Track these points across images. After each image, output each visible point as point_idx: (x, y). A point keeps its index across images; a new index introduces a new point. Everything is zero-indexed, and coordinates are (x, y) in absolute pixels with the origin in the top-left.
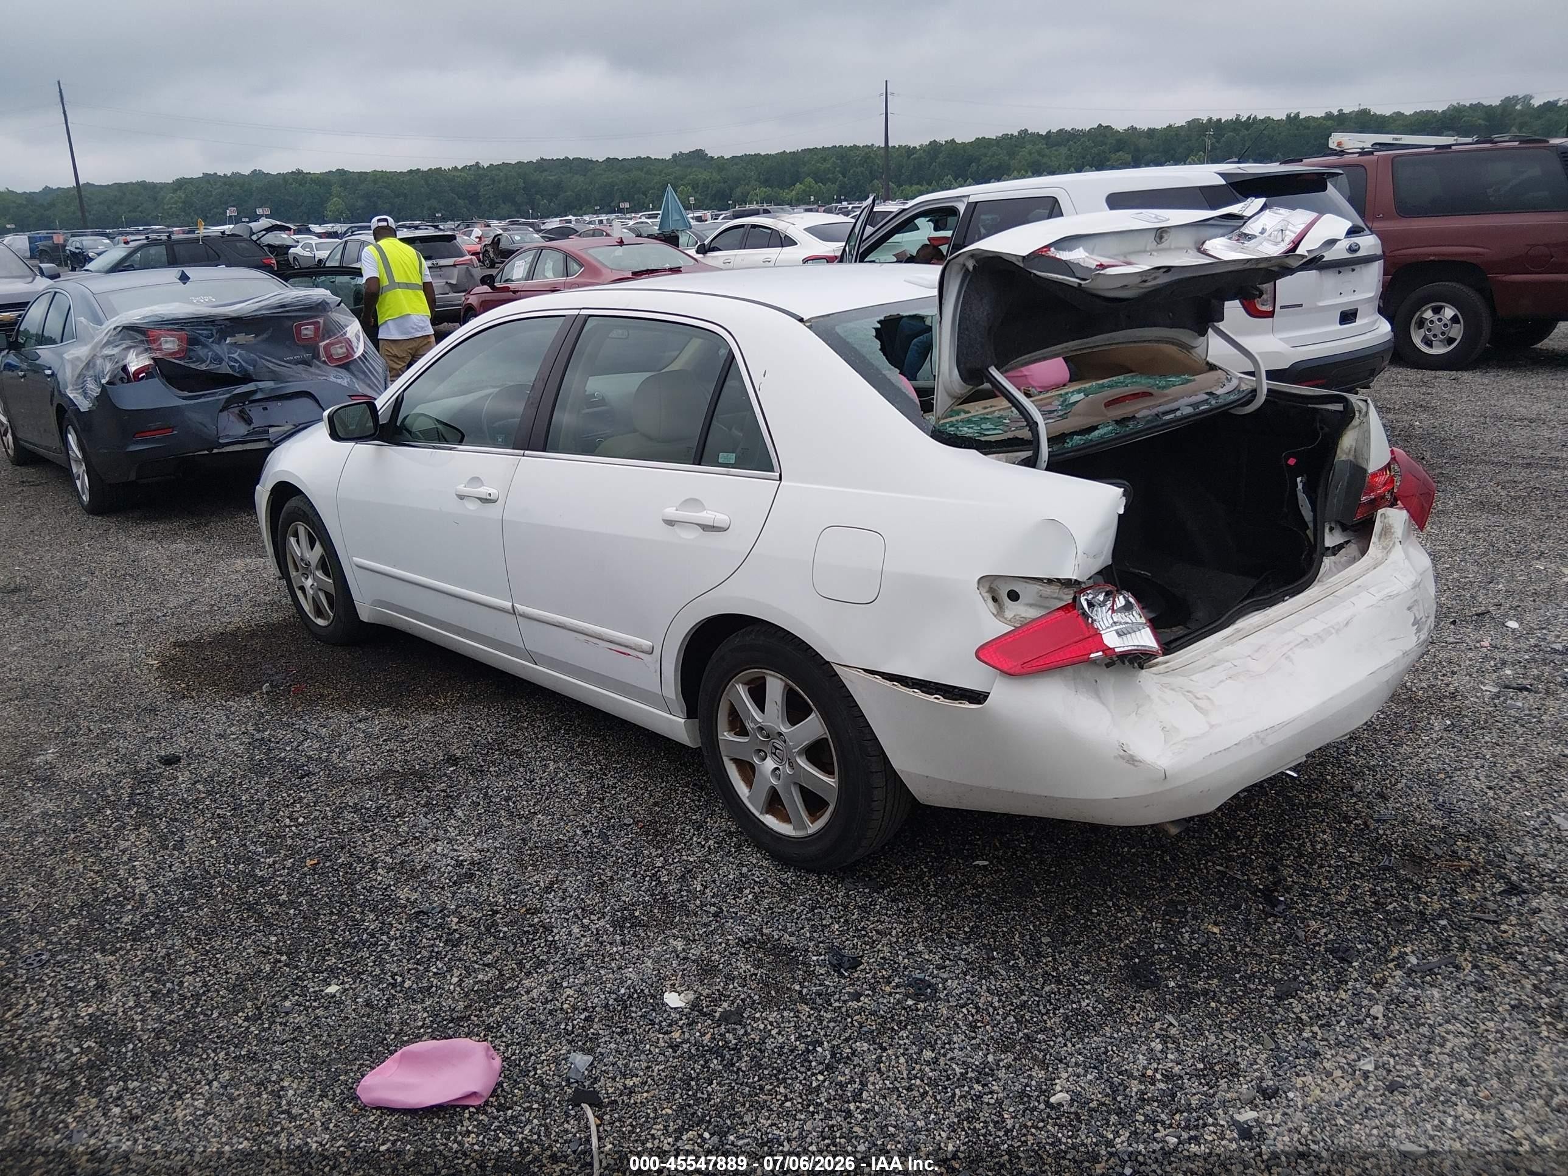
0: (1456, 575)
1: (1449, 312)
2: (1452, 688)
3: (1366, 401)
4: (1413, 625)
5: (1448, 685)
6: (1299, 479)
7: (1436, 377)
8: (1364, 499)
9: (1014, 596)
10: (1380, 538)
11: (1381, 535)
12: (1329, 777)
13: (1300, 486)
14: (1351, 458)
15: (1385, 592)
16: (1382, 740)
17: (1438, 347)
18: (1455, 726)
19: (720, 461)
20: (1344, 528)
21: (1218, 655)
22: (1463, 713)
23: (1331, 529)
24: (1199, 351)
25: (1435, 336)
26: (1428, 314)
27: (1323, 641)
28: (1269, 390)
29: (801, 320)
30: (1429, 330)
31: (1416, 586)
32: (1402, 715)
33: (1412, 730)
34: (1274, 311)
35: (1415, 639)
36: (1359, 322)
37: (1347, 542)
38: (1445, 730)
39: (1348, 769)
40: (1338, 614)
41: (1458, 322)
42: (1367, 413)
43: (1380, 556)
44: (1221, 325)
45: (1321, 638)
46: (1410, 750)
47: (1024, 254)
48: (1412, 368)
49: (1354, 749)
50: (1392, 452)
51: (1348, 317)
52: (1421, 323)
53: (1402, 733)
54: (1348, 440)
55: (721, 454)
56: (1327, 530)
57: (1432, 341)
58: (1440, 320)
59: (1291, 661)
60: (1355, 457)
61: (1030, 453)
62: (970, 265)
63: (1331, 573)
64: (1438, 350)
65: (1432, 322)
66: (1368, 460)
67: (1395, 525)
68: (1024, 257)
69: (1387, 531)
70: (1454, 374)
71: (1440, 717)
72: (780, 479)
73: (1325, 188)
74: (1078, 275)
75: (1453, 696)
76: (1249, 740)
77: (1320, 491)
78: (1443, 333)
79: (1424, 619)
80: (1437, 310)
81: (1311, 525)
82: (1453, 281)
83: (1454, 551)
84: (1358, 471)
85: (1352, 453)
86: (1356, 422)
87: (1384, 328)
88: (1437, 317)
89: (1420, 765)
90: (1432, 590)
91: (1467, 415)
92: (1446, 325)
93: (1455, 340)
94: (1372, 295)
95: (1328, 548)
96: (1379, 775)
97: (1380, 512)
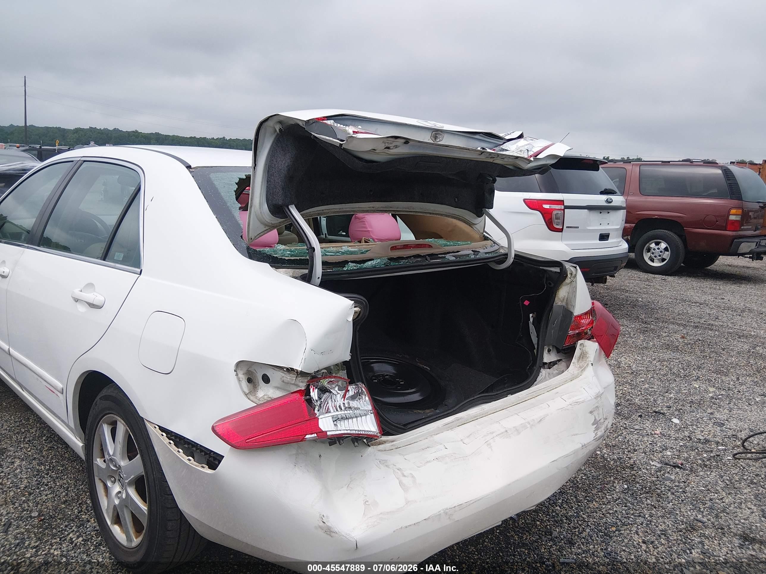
0: (647, 386)
1: (663, 245)
2: (632, 461)
3: (575, 267)
4: (593, 424)
5: (630, 458)
6: (531, 315)
7: (654, 278)
8: (571, 333)
9: (266, 379)
10: (578, 360)
11: (580, 358)
12: (538, 523)
13: (531, 320)
14: (564, 304)
15: (574, 399)
16: (581, 495)
17: (656, 262)
18: (629, 490)
19: (115, 258)
20: (558, 351)
21: (436, 437)
22: (637, 480)
23: (549, 351)
24: (479, 227)
25: (655, 257)
26: (653, 245)
27: (519, 433)
28: (516, 255)
29: (189, 167)
30: (653, 253)
31: (599, 396)
32: (596, 478)
33: (601, 490)
34: (562, 229)
35: (594, 435)
36: (610, 241)
37: (559, 361)
38: (623, 492)
39: (553, 517)
40: (535, 414)
41: (668, 251)
42: (576, 275)
43: (576, 372)
44: (491, 211)
45: (517, 431)
46: (597, 505)
47: (305, 120)
48: (643, 272)
49: (560, 501)
50: (593, 303)
51: (604, 237)
52: (649, 250)
53: (594, 492)
54: (563, 293)
55: (116, 253)
56: (546, 351)
57: (654, 259)
58: (658, 249)
59: (491, 447)
60: (567, 304)
61: (306, 271)
62: (278, 127)
63: (545, 380)
64: (656, 264)
65: (654, 249)
66: (574, 307)
67: (589, 353)
68: (305, 121)
69: (583, 356)
70: (664, 277)
71: (621, 482)
72: (140, 274)
73: (598, 169)
74: (339, 137)
75: (632, 467)
76: (438, 516)
77: (543, 324)
78: (660, 256)
79: (602, 421)
80: (657, 244)
81: (536, 347)
82: (666, 230)
83: (648, 371)
84: (567, 313)
85: (565, 301)
86: (568, 280)
87: (625, 246)
88: (657, 247)
89: (601, 518)
90: (612, 400)
91: (667, 298)
92: (661, 252)
93: (666, 260)
94: (618, 227)
95: (546, 363)
96: (572, 524)
97: (580, 342)
